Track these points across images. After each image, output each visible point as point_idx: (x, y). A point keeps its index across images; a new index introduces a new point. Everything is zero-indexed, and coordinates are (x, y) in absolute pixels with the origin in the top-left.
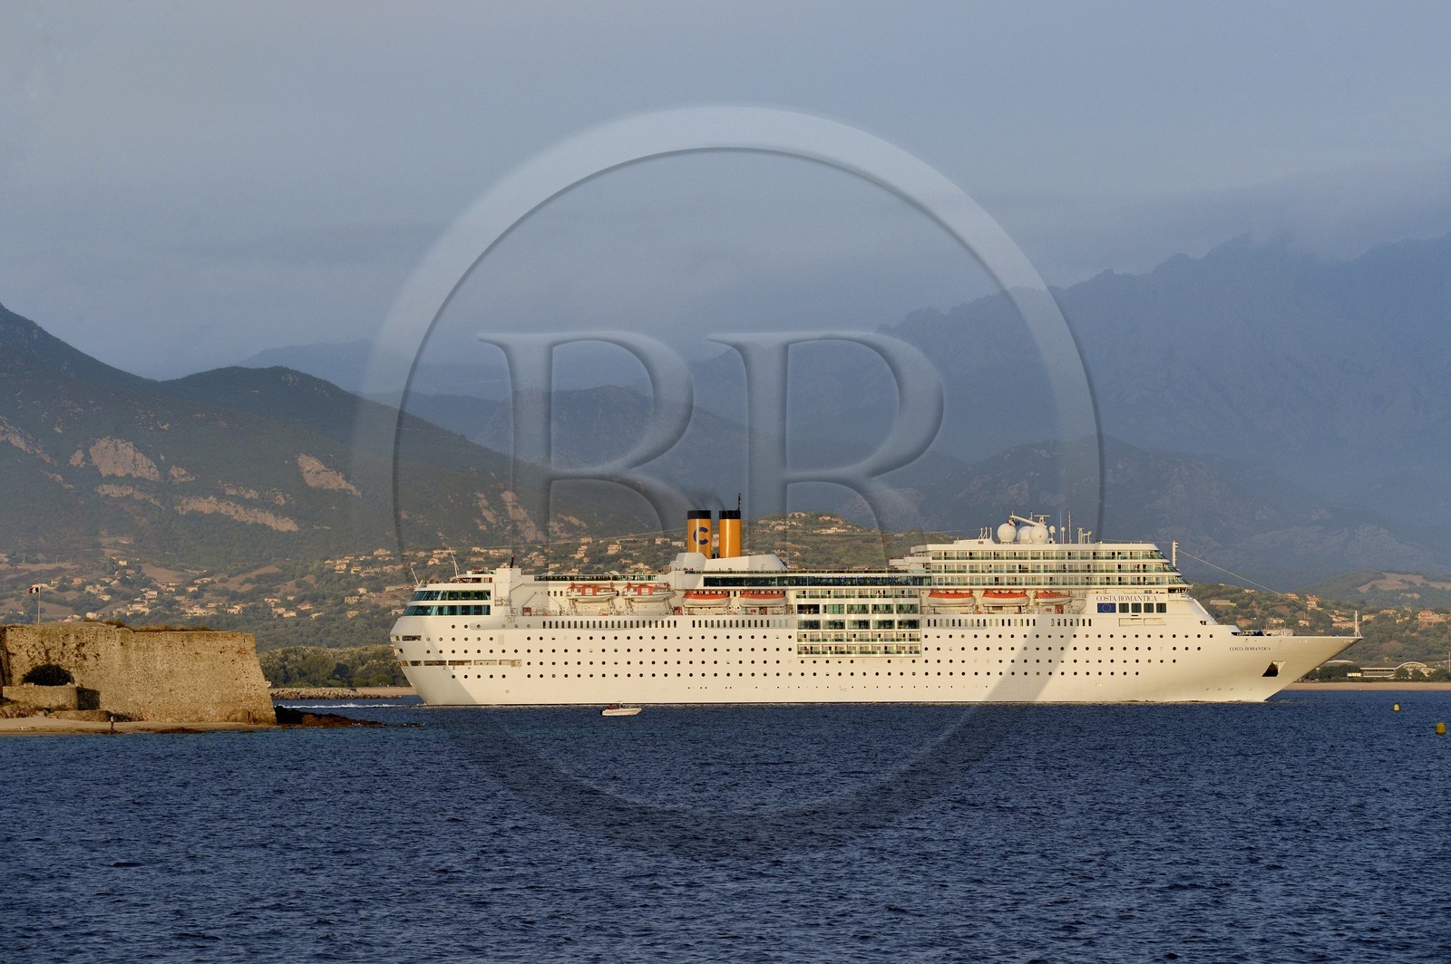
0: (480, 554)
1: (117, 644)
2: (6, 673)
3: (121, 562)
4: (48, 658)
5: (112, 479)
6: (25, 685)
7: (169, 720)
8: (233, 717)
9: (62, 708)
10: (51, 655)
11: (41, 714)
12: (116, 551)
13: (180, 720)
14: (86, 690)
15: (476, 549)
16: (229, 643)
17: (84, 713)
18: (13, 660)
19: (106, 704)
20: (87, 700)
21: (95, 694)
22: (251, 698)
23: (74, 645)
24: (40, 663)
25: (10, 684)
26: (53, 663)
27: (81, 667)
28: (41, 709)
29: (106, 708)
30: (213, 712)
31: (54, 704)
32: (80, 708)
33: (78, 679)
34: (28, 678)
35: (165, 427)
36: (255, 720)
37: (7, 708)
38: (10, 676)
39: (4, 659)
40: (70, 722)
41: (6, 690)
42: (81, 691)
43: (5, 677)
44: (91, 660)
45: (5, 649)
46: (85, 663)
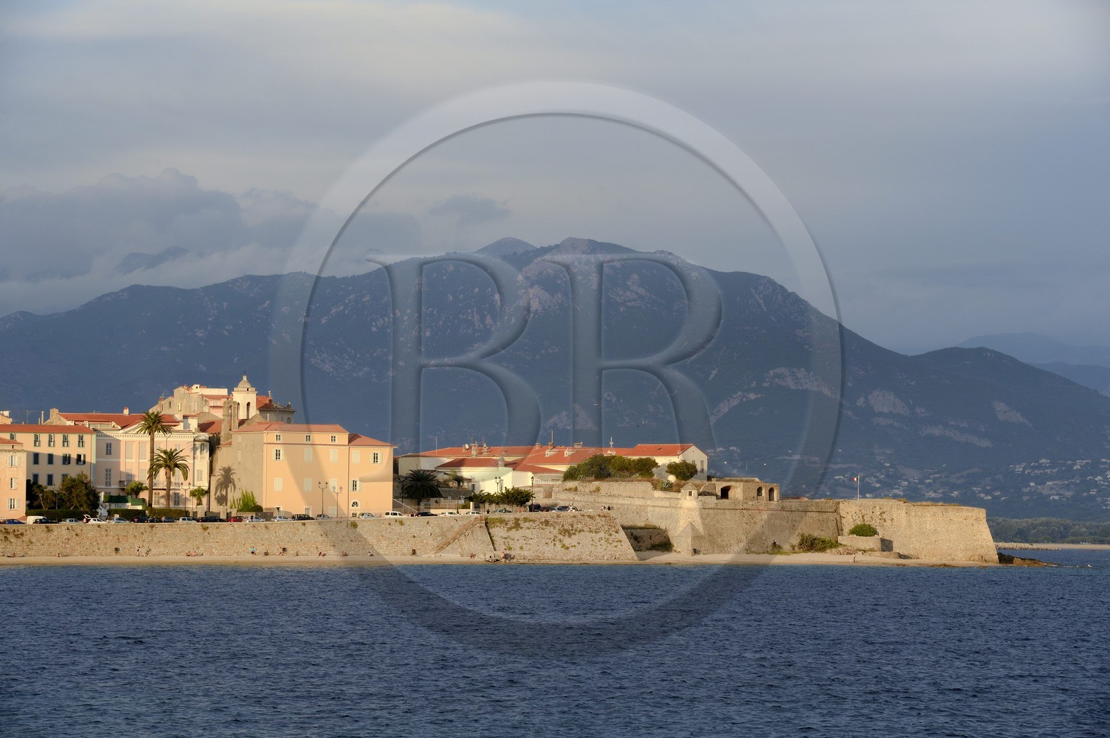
1: (904, 512)
2: (840, 528)
4: (864, 520)
5: (881, 414)
6: (851, 536)
7: (934, 559)
8: (972, 558)
9: (872, 550)
10: (865, 518)
11: (860, 553)
12: (883, 458)
13: (941, 559)
14: (885, 540)
16: (970, 514)
17: (885, 553)
18: (844, 521)
19: (897, 548)
20: (886, 545)
21: (891, 542)
22: (983, 547)
23: (879, 513)
24: (859, 523)
25: (842, 535)
26: (867, 523)
27: (882, 526)
28: (860, 550)
29: (898, 551)
30: (961, 555)
31: (868, 548)
32: (883, 550)
33: (881, 533)
34: (852, 532)
36: (986, 561)
37: (840, 549)
38: (842, 530)
39: (838, 520)
40: (878, 559)
41: (840, 538)
42: (883, 541)
43: (839, 531)
44: (889, 522)
45: (839, 514)
46: (885, 524)
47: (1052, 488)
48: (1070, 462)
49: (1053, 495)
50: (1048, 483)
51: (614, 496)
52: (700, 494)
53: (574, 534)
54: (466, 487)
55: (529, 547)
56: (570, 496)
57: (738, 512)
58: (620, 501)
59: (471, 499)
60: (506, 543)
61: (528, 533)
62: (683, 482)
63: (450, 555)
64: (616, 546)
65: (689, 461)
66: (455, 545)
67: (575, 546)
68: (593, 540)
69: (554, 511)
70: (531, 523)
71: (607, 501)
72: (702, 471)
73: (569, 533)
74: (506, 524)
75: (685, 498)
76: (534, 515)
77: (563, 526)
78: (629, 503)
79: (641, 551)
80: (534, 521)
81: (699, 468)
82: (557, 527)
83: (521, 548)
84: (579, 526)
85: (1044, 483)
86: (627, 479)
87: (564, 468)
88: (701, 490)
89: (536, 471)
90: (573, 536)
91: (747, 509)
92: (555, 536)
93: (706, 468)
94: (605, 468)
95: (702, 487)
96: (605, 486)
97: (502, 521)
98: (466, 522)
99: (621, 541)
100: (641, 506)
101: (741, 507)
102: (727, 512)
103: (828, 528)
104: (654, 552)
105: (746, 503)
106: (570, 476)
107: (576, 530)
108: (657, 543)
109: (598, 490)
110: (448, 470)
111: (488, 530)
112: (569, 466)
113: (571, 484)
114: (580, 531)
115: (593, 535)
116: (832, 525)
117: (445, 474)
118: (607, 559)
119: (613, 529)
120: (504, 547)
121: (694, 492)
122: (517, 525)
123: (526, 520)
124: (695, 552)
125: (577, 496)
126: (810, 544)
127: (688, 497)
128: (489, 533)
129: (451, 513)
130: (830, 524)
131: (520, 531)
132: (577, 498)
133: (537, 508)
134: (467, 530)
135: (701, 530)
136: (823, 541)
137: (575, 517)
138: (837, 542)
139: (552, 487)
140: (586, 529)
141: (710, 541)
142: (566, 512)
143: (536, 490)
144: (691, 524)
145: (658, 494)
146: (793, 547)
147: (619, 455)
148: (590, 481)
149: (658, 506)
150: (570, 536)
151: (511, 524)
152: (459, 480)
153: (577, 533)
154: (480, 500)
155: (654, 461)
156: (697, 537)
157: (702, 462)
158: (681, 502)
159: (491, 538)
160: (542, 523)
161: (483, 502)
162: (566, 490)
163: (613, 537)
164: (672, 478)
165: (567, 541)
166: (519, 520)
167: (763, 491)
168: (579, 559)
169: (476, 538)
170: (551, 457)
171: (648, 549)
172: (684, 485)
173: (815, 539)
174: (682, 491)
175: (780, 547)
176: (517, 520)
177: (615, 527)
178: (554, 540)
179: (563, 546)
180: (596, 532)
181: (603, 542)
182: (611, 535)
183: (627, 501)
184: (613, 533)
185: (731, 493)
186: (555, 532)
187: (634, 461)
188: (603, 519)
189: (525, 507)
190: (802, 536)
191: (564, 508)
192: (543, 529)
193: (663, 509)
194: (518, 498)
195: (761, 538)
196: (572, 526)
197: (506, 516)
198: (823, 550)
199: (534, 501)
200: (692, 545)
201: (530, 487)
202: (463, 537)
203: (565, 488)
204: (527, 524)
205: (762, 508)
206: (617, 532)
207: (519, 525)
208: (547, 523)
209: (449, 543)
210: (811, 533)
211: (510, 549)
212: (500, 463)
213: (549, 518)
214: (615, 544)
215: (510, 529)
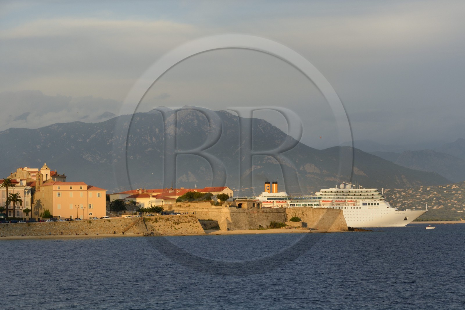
0: (396, 190)
1: (311, 212)
2: (286, 219)
3: (312, 193)
4: (296, 215)
5: (309, 173)
6: (290, 222)
7: (323, 230)
8: (338, 229)
9: (299, 227)
10: (296, 214)
11: (294, 228)
12: (310, 190)
13: (326, 230)
15: (395, 189)
16: (337, 212)
17: (304, 228)
18: (288, 216)
20: (304, 225)
21: (306, 224)
22: (342, 224)
23: (301, 212)
24: (294, 216)
25: (287, 221)
27: (303, 217)
28: (294, 227)
29: (309, 227)
30: (334, 228)
31: (297, 226)
32: (303, 227)
33: (302, 220)
34: (291, 220)
35: (322, 161)
36: (343, 230)
37: (286, 227)
38: (287, 219)
39: (285, 215)
40: (301, 230)
41: (286, 222)
42: (303, 223)
43: (286, 220)
44: (305, 216)
45: (286, 213)
46: (304, 216)
51: (196, 208)
52: (230, 207)
53: (180, 224)
54: (137, 206)
55: (161, 229)
56: (179, 208)
57: (245, 213)
58: (199, 210)
59: (138, 211)
60: (152, 228)
61: (161, 224)
62: (223, 202)
63: (129, 233)
65: (226, 193)
66: (131, 229)
67: (180, 229)
68: (187, 226)
69: (171, 215)
70: (162, 220)
71: (192, 210)
72: (231, 197)
73: (177, 223)
74: (152, 220)
75: (224, 208)
76: (163, 216)
77: (175, 220)
78: (202, 211)
79: (207, 230)
80: (163, 219)
81: (230, 196)
82: (173, 221)
83: (158, 230)
84: (182, 221)
86: (201, 201)
87: (177, 197)
88: (230, 205)
89: (165, 199)
90: (179, 225)
91: (249, 212)
92: (172, 225)
93: (232, 195)
94: (192, 197)
95: (231, 204)
96: (192, 204)
97: (150, 219)
98: (136, 220)
99: (198, 226)
100: (207, 212)
101: (247, 211)
102: (241, 213)
103: (282, 219)
104: (212, 230)
105: (249, 210)
106: (178, 201)
107: (180, 222)
108: (213, 226)
109: (189, 206)
110: (129, 199)
111: (145, 223)
112: (178, 197)
113: (179, 204)
114: (182, 223)
115: (187, 224)
116: (283, 217)
117: (128, 201)
118: (193, 233)
119: (195, 221)
120: (151, 230)
121: (228, 206)
122: (156, 221)
123: (160, 218)
124: (228, 229)
125: (181, 208)
126: (274, 225)
127: (225, 208)
128: (145, 224)
129: (130, 217)
130: (282, 217)
131: (158, 223)
132: (181, 209)
133: (166, 213)
134: (136, 223)
135: (231, 221)
136: (280, 224)
137: (179, 217)
138: (285, 224)
139: (172, 205)
140: (184, 221)
141: (234, 225)
142: (176, 215)
143: (163, 206)
144: (227, 218)
145: (213, 207)
146: (268, 226)
147: (198, 192)
148: (186, 202)
149: (213, 212)
150: (178, 225)
151: (154, 220)
152: (135, 203)
153: (181, 223)
154: (142, 211)
155: (212, 194)
156: (229, 224)
157: (231, 194)
158: (222, 210)
159: (146, 226)
160: (166, 220)
161: (143, 212)
162: (177, 206)
163: (195, 224)
164: (219, 200)
165: (177, 227)
166: (157, 218)
167: (255, 205)
168: (181, 234)
169: (140, 226)
170: (172, 193)
171: (209, 229)
172: (224, 203)
173: (276, 223)
174: (223, 205)
175: (262, 227)
176: (156, 219)
177: (196, 220)
178: (171, 226)
179: (175, 229)
180: (188, 223)
181: (191, 226)
182: (194, 224)
183: (201, 210)
184: (195, 223)
185: (242, 206)
186: (172, 223)
187: (204, 194)
188: (191, 217)
189: (160, 214)
190: (271, 222)
191: (176, 213)
192: (167, 222)
193: (215, 213)
194: (157, 210)
195: (255, 224)
196: (179, 221)
197: (152, 217)
198: (279, 227)
199: (164, 210)
200: (227, 227)
201: (161, 205)
202: (134, 226)
203: (176, 205)
204: (160, 220)
205: (255, 211)
206: (197, 222)
207: (157, 220)
208: (168, 219)
209: (129, 229)
210: (274, 221)
211: (154, 230)
212: (151, 196)
213: (169, 218)
214: (196, 227)
215: (153, 222)
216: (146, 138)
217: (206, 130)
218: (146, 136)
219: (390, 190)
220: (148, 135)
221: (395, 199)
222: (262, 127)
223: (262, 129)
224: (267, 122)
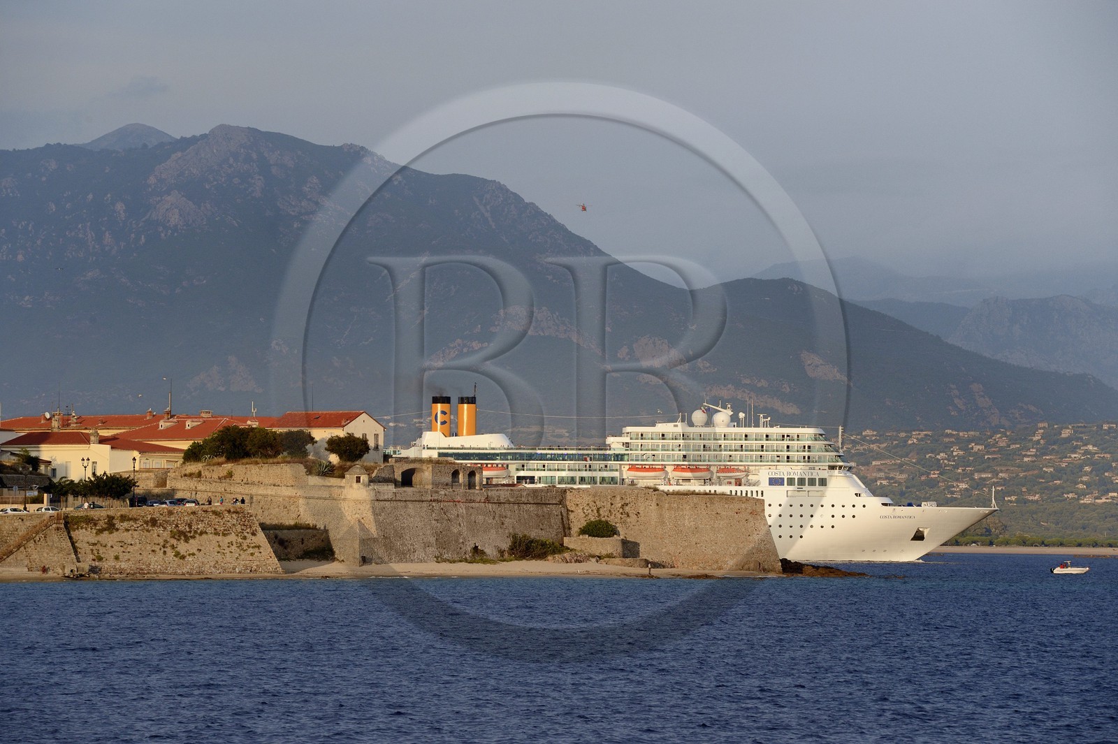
0: (950, 436)
1: (654, 504)
2: (566, 526)
4: (599, 515)
6: (581, 537)
7: (695, 567)
8: (746, 566)
9: (610, 556)
10: (601, 512)
11: (594, 560)
13: (704, 568)
14: (629, 542)
15: (949, 431)
16: (743, 506)
17: (628, 560)
18: (572, 516)
19: (644, 555)
20: (630, 550)
21: (636, 545)
22: (761, 551)
23: (620, 505)
24: (592, 519)
25: (570, 535)
26: (603, 519)
27: (625, 522)
28: (593, 556)
29: (645, 557)
30: (731, 563)
31: (604, 553)
32: (625, 556)
33: (623, 533)
34: (583, 531)
36: (764, 570)
37: (567, 555)
38: (570, 528)
39: (565, 515)
40: (616, 568)
41: (566, 540)
42: (625, 543)
43: (566, 530)
44: (633, 518)
45: (565, 506)
46: (628, 520)
47: (880, 470)
48: (903, 435)
49: (880, 478)
50: (874, 463)
51: (253, 483)
52: (371, 481)
53: (193, 537)
54: (43, 472)
55: (127, 556)
56: (191, 483)
57: (425, 504)
58: (261, 491)
59: (47, 489)
60: (95, 552)
61: (126, 537)
62: (349, 464)
63: (12, 569)
64: (252, 554)
65: (358, 435)
66: (21, 555)
67: (193, 554)
68: (219, 546)
69: (164, 506)
70: (131, 523)
71: (239, 491)
72: (377, 448)
73: (186, 536)
74: (95, 525)
75: (351, 486)
76: (135, 511)
77: (177, 526)
78: (273, 493)
79: (289, 560)
80: (135, 520)
81: (371, 444)
82: (169, 528)
83: (117, 558)
84: (201, 526)
85: (868, 464)
86: (271, 460)
87: (185, 445)
88: (374, 475)
89: (145, 449)
90: (191, 541)
91: (438, 501)
92: (166, 541)
93: (381, 443)
94: (240, 444)
95: (376, 471)
96: (241, 470)
97: (89, 521)
98: (36, 522)
99: (259, 547)
100: (290, 497)
101: (430, 498)
102: (410, 505)
103: (551, 526)
104: (307, 562)
105: (437, 492)
106: (192, 455)
107: (196, 532)
108: (311, 549)
109: (230, 475)
110: (16, 449)
111: (69, 533)
112: (191, 443)
113: (193, 467)
114: (201, 534)
115: (220, 538)
116: (556, 522)
117: (12, 454)
118: (240, 572)
119: (248, 530)
120: (92, 557)
121: (364, 478)
122: (111, 526)
123: (124, 518)
124: (364, 560)
125: (200, 484)
126: (524, 548)
127: (355, 485)
128: (71, 538)
129: (15, 510)
130: (552, 521)
131: (115, 534)
132: (200, 487)
133: (143, 500)
134: (37, 533)
135: (373, 530)
136: (543, 544)
137: (194, 513)
138: (562, 545)
139: (167, 471)
140: (209, 530)
141: (385, 545)
142: (181, 506)
143: (138, 476)
144: (359, 521)
145: (314, 480)
146: (502, 552)
147: (262, 427)
148: (219, 464)
149: (313, 498)
150: (186, 541)
151: (102, 524)
152: (35, 462)
153: (197, 536)
154: (59, 490)
155: (309, 435)
156: (366, 541)
157: (376, 436)
158: (345, 491)
159: (73, 544)
160: (146, 523)
161: (65, 494)
162: (185, 475)
163: (248, 541)
164: (334, 459)
165: (183, 547)
166: (113, 518)
167: (461, 476)
168: (199, 573)
169: (50, 544)
170: (167, 429)
171: (298, 558)
172: (350, 467)
173: (532, 541)
174: (347, 476)
175: (483, 552)
176: (111, 518)
177: (251, 527)
178: (164, 547)
179: (177, 554)
180: (224, 535)
181: (233, 548)
182: (245, 538)
183: (270, 491)
184: (249, 536)
185: (416, 478)
186: (166, 535)
187: (281, 434)
188: (234, 515)
189: (124, 501)
190: (515, 537)
191: (181, 501)
192: (148, 531)
193: (320, 502)
194: (113, 487)
195: (457, 541)
196: (190, 526)
197: (95, 514)
198: (542, 556)
199: (138, 491)
200: (361, 551)
201: (131, 472)
202: (31, 544)
203: (183, 473)
204: (125, 524)
205: (459, 498)
206: (254, 534)
207: (114, 525)
208: (154, 522)
209: (11, 553)
210: (526, 532)
211: (100, 559)
212: (92, 438)
213: (156, 515)
214: (251, 550)
215: (100, 531)
216: (81, 236)
217: (293, 214)
218: (80, 226)
219: (929, 433)
220: (89, 224)
221: (949, 465)
222: (488, 207)
223: (487, 215)
224: (507, 190)
